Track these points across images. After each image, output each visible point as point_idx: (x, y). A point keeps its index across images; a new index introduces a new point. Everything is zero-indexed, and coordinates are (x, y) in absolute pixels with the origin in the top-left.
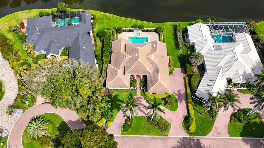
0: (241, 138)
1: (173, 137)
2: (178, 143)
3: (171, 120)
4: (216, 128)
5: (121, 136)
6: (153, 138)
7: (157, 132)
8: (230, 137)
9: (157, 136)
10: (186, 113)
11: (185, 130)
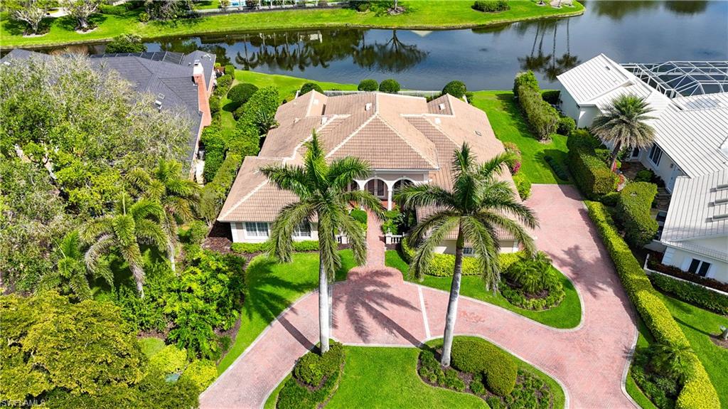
3: (558, 367)
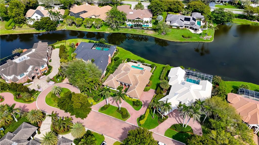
0: (172, 139)
1: (127, 123)
2: (129, 127)
3: (132, 114)
4: (158, 128)
5: (98, 112)
6: (115, 119)
7: (120, 117)
8: (164, 136)
9: (118, 119)
10: (143, 114)
11: (137, 122)
